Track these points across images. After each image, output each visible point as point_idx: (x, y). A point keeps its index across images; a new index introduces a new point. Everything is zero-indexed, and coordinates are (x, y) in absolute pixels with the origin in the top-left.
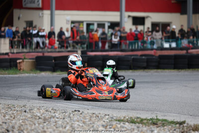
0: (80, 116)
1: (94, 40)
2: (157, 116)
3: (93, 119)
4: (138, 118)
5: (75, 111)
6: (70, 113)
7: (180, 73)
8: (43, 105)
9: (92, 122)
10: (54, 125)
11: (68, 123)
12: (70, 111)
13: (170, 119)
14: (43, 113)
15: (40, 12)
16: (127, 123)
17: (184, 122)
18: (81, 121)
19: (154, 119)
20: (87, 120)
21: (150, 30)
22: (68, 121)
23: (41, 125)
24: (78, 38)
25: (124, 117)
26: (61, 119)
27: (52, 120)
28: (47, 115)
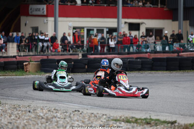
0: (80, 116)
1: (94, 44)
2: (150, 116)
3: (92, 119)
4: (133, 118)
5: (75, 111)
6: (71, 113)
7: (172, 74)
8: (46, 105)
9: (90, 122)
10: (56, 125)
11: (68, 123)
12: (70, 111)
13: (162, 118)
14: (46, 113)
15: (45, 19)
16: (123, 123)
17: (175, 122)
18: (81, 120)
19: (148, 119)
20: (87, 120)
21: (145, 35)
22: (69, 121)
23: (44, 125)
24: (79, 42)
25: (121, 117)
26: (62, 118)
27: (54, 120)
28: (49, 115)
